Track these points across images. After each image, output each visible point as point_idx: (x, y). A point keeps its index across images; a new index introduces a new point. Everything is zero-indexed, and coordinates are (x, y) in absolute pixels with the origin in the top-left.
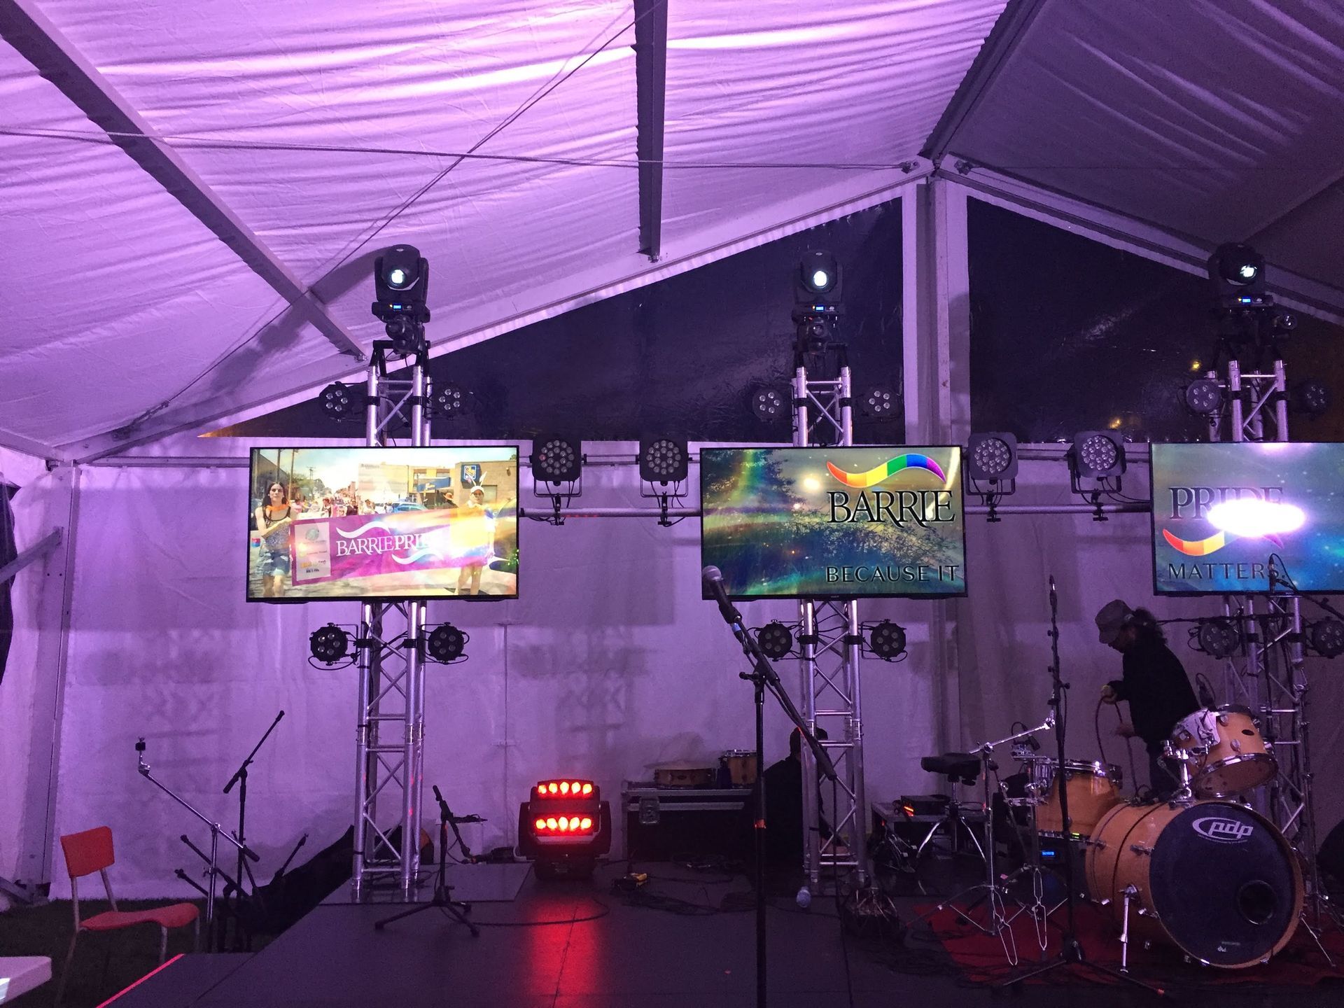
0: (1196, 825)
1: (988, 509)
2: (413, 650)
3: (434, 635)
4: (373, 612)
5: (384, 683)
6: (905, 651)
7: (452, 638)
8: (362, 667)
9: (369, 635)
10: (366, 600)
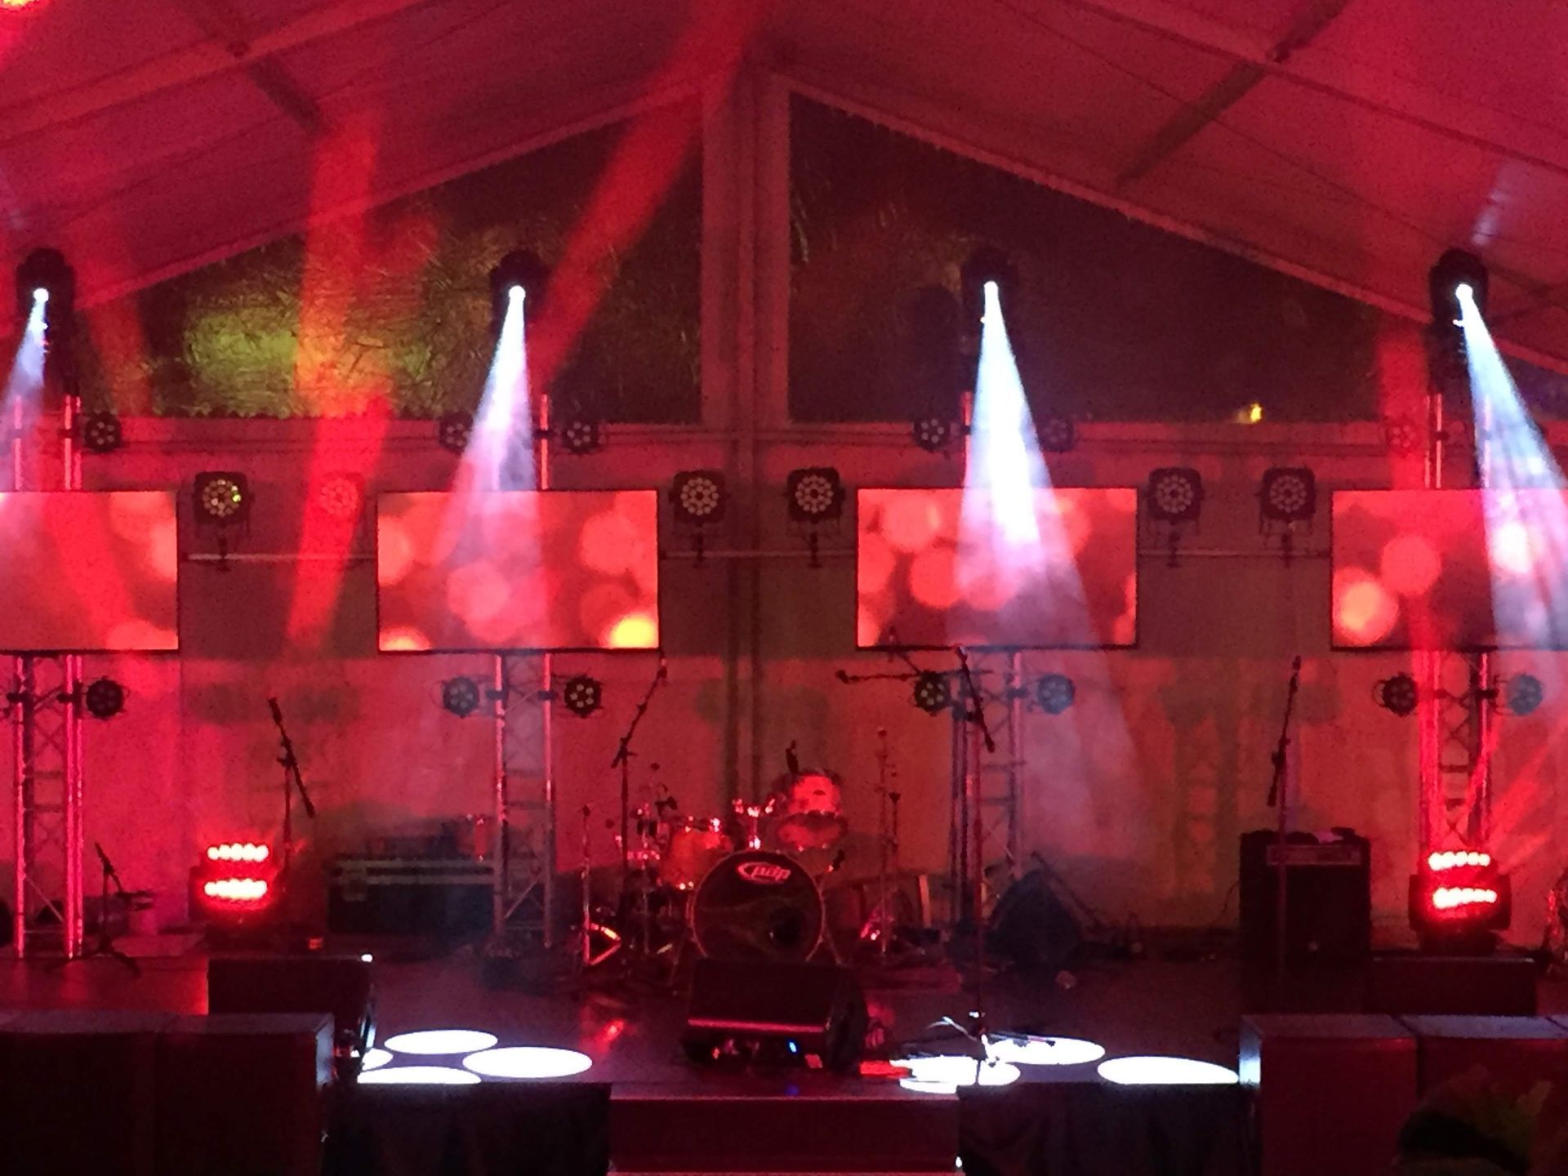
0: (741, 869)
1: (695, 554)
2: (70, 705)
3: (93, 689)
4: (25, 666)
5: (39, 739)
6: (602, 708)
7: (112, 693)
8: (16, 723)
9: (23, 689)
10: (16, 653)
